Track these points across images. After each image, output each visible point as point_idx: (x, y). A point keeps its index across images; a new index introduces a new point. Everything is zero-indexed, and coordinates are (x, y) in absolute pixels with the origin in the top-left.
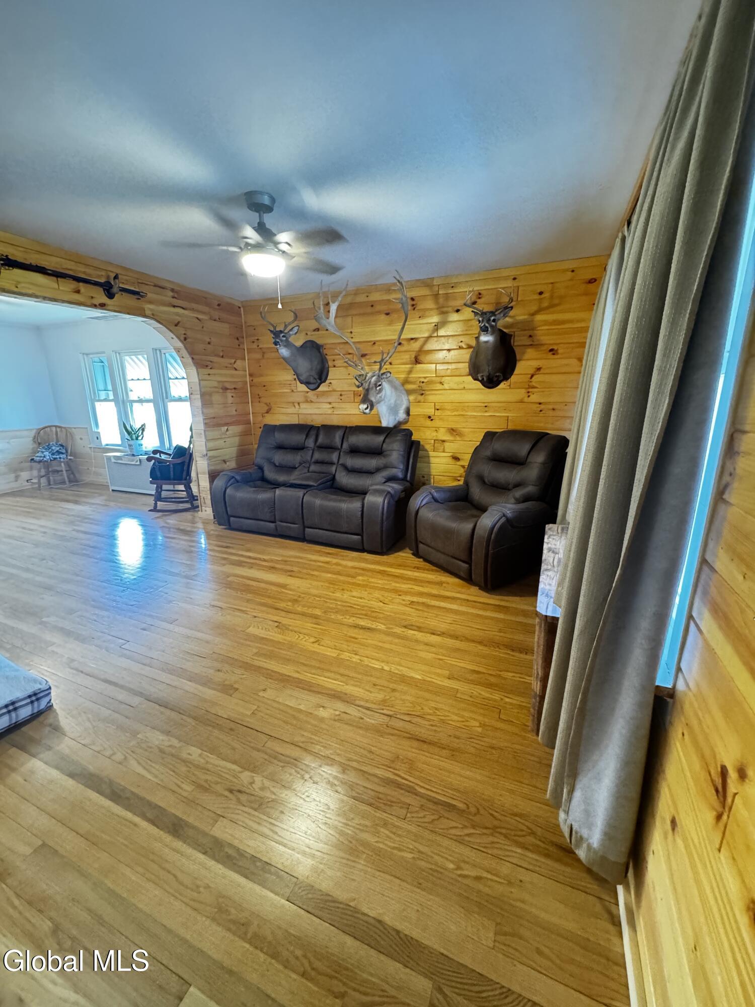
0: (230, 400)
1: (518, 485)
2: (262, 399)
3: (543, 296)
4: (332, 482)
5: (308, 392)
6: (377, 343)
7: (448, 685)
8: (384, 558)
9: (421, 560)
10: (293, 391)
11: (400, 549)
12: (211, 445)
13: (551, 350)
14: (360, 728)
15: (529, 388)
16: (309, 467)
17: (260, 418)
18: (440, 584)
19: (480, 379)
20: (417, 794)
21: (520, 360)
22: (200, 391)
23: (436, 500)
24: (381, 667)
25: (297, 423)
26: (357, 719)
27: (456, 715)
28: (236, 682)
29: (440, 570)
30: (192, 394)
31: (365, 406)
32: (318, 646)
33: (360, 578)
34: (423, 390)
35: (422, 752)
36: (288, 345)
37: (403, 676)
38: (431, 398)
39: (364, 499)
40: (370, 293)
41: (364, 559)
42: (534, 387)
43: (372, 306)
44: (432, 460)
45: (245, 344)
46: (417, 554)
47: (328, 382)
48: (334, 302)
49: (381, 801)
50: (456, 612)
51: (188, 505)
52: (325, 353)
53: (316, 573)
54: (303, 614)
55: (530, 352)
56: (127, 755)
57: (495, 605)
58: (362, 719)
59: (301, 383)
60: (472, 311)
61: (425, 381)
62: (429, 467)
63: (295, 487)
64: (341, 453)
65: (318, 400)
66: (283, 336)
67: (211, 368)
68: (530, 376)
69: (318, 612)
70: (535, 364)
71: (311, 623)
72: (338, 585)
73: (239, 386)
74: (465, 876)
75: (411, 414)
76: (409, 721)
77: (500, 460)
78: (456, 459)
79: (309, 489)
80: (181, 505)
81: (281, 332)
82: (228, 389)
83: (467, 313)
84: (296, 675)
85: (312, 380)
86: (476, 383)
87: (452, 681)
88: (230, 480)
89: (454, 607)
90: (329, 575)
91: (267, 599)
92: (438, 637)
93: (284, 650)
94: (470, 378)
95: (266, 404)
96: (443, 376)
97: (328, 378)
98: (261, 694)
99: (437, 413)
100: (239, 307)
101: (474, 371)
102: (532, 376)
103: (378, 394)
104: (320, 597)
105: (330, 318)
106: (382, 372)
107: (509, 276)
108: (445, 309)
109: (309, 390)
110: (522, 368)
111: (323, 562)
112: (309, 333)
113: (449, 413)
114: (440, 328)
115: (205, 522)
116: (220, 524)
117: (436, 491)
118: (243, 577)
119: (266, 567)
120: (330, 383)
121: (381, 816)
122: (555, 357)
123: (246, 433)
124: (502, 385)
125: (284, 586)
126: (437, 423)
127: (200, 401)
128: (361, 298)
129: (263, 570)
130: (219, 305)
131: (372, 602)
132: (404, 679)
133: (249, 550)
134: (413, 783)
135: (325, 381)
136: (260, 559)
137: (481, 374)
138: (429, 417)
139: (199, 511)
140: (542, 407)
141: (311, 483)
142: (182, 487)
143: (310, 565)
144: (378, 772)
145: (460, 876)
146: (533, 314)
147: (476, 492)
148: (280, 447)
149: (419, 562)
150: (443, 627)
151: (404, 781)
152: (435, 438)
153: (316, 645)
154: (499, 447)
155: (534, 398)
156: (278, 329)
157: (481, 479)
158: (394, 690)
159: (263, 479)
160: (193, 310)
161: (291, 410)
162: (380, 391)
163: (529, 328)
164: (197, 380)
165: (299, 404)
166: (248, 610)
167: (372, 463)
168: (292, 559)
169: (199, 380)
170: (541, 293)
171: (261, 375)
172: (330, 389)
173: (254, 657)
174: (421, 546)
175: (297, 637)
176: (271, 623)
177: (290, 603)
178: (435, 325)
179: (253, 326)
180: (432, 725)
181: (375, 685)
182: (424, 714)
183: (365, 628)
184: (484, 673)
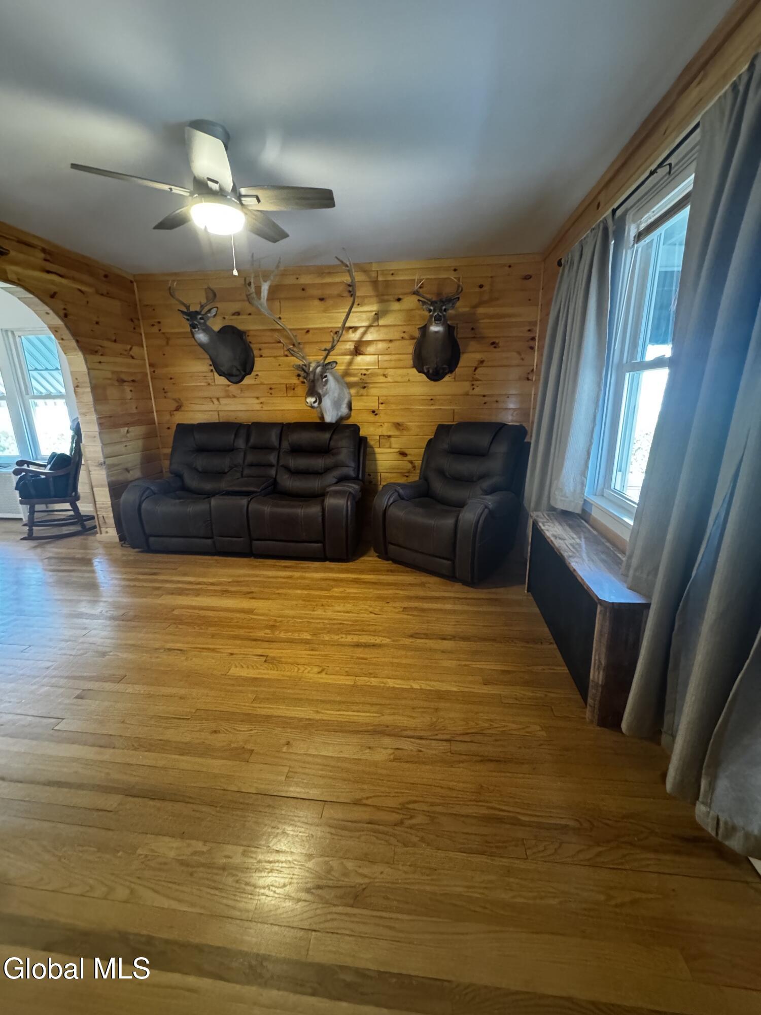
0: (129, 395)
1: (483, 477)
2: (169, 395)
3: (483, 289)
4: (272, 487)
5: (229, 386)
6: (311, 331)
7: (487, 692)
8: (350, 565)
9: (390, 562)
10: (209, 384)
11: (363, 554)
12: (109, 450)
13: (493, 343)
14: (424, 763)
15: (474, 381)
16: (242, 472)
17: (168, 417)
18: (422, 585)
19: (426, 371)
20: (522, 824)
21: (463, 353)
22: (90, 383)
23: (401, 497)
24: (409, 687)
25: (217, 421)
26: (415, 753)
27: (513, 722)
28: (246, 742)
29: (414, 570)
30: (77, 387)
31: (313, 400)
32: (327, 676)
33: (336, 589)
34: (366, 383)
35: (502, 774)
36: (207, 330)
37: (437, 692)
38: (374, 391)
39: (323, 501)
40: (299, 275)
41: (328, 568)
42: (477, 380)
43: (303, 290)
44: (378, 457)
45: (142, 328)
46: (384, 555)
47: (253, 374)
48: (265, 281)
49: (492, 845)
50: (454, 612)
51: (76, 528)
52: (248, 341)
53: (281, 591)
54: (291, 641)
55: (473, 345)
56: (133, 885)
57: (487, 599)
58: (421, 751)
59: (220, 375)
60: (419, 300)
61: (367, 373)
62: (376, 465)
63: (232, 495)
64: (281, 454)
65: (242, 395)
66: (201, 319)
67: (102, 355)
68: (474, 368)
69: (306, 636)
70: (479, 356)
71: (306, 650)
72: (315, 601)
73: (138, 377)
74: (622, 905)
75: (353, 408)
76: (471, 742)
77: (457, 452)
78: (403, 454)
79: (252, 496)
80: (65, 528)
81: (197, 313)
82: (124, 381)
83: (410, 302)
84: (318, 717)
85: (235, 372)
86: (420, 376)
87: (489, 686)
88: (144, 492)
89: (449, 606)
90: (299, 592)
91: (236, 630)
92: (450, 642)
93: (289, 688)
94: (414, 371)
95: (175, 400)
96: (386, 368)
97: (254, 369)
98: (285, 749)
99: (382, 407)
100: (132, 282)
101: (419, 362)
102: (476, 369)
103: (324, 386)
104: (300, 618)
105: (262, 300)
106: (326, 362)
107: (450, 267)
108: (386, 297)
109: (230, 383)
110: (467, 360)
111: (284, 578)
112: (227, 317)
113: (394, 407)
114: (381, 317)
115: (108, 546)
116: (134, 548)
117: (402, 488)
118: (194, 608)
119: (215, 591)
120: (257, 375)
121: (501, 863)
122: (495, 350)
123: (150, 435)
124: (447, 378)
125: (251, 611)
126: (382, 418)
127: (91, 394)
128: (290, 280)
129: (216, 596)
130: (106, 276)
131: (362, 615)
132: (440, 696)
133: (185, 575)
134: (513, 812)
135: (250, 373)
136: (205, 583)
137: (427, 367)
138: (373, 412)
139: (96, 533)
140: (486, 399)
141: (252, 489)
142: (67, 506)
143: (270, 582)
144: (471, 811)
145: (616, 906)
146: (475, 307)
147: (439, 487)
148: (201, 450)
149: (387, 564)
150: (449, 630)
151: (502, 813)
152: (380, 434)
153: (323, 675)
154: (457, 439)
155: (478, 390)
156: (192, 309)
157: (441, 472)
158: (437, 710)
159: (184, 488)
160: (73, 279)
161: (208, 406)
162: (326, 382)
163: (471, 320)
164: (85, 369)
165: (218, 399)
166: (218, 647)
167: (319, 463)
168: (247, 579)
169: (89, 369)
170: (481, 286)
171: (166, 366)
172: (258, 382)
173: (254, 705)
174: (391, 547)
175: (296, 669)
176: (255, 658)
177: (268, 631)
178: (376, 314)
179: (151, 306)
180: (496, 740)
181: (413, 708)
182: (483, 730)
183: (369, 646)
184: (514, 672)
